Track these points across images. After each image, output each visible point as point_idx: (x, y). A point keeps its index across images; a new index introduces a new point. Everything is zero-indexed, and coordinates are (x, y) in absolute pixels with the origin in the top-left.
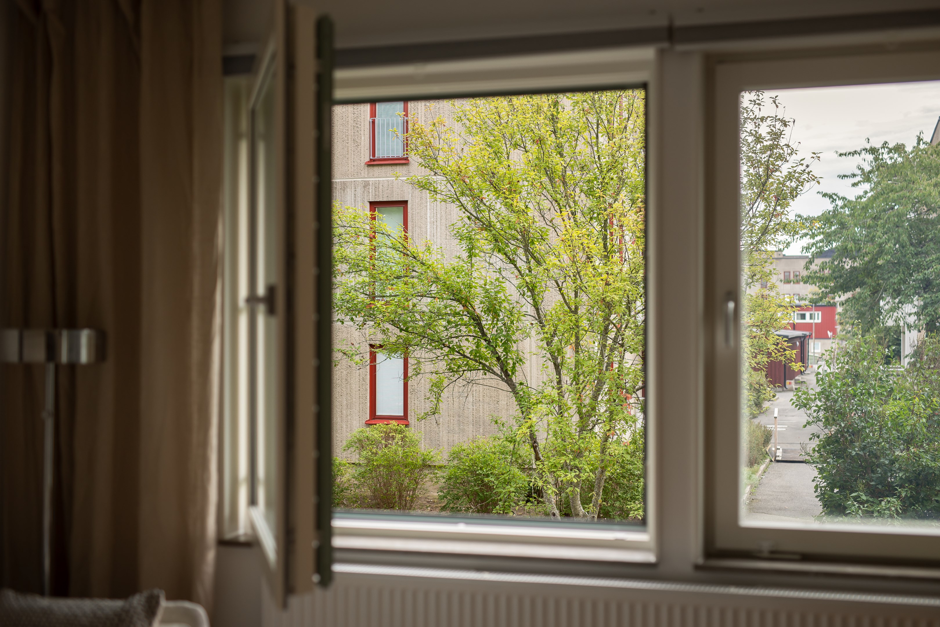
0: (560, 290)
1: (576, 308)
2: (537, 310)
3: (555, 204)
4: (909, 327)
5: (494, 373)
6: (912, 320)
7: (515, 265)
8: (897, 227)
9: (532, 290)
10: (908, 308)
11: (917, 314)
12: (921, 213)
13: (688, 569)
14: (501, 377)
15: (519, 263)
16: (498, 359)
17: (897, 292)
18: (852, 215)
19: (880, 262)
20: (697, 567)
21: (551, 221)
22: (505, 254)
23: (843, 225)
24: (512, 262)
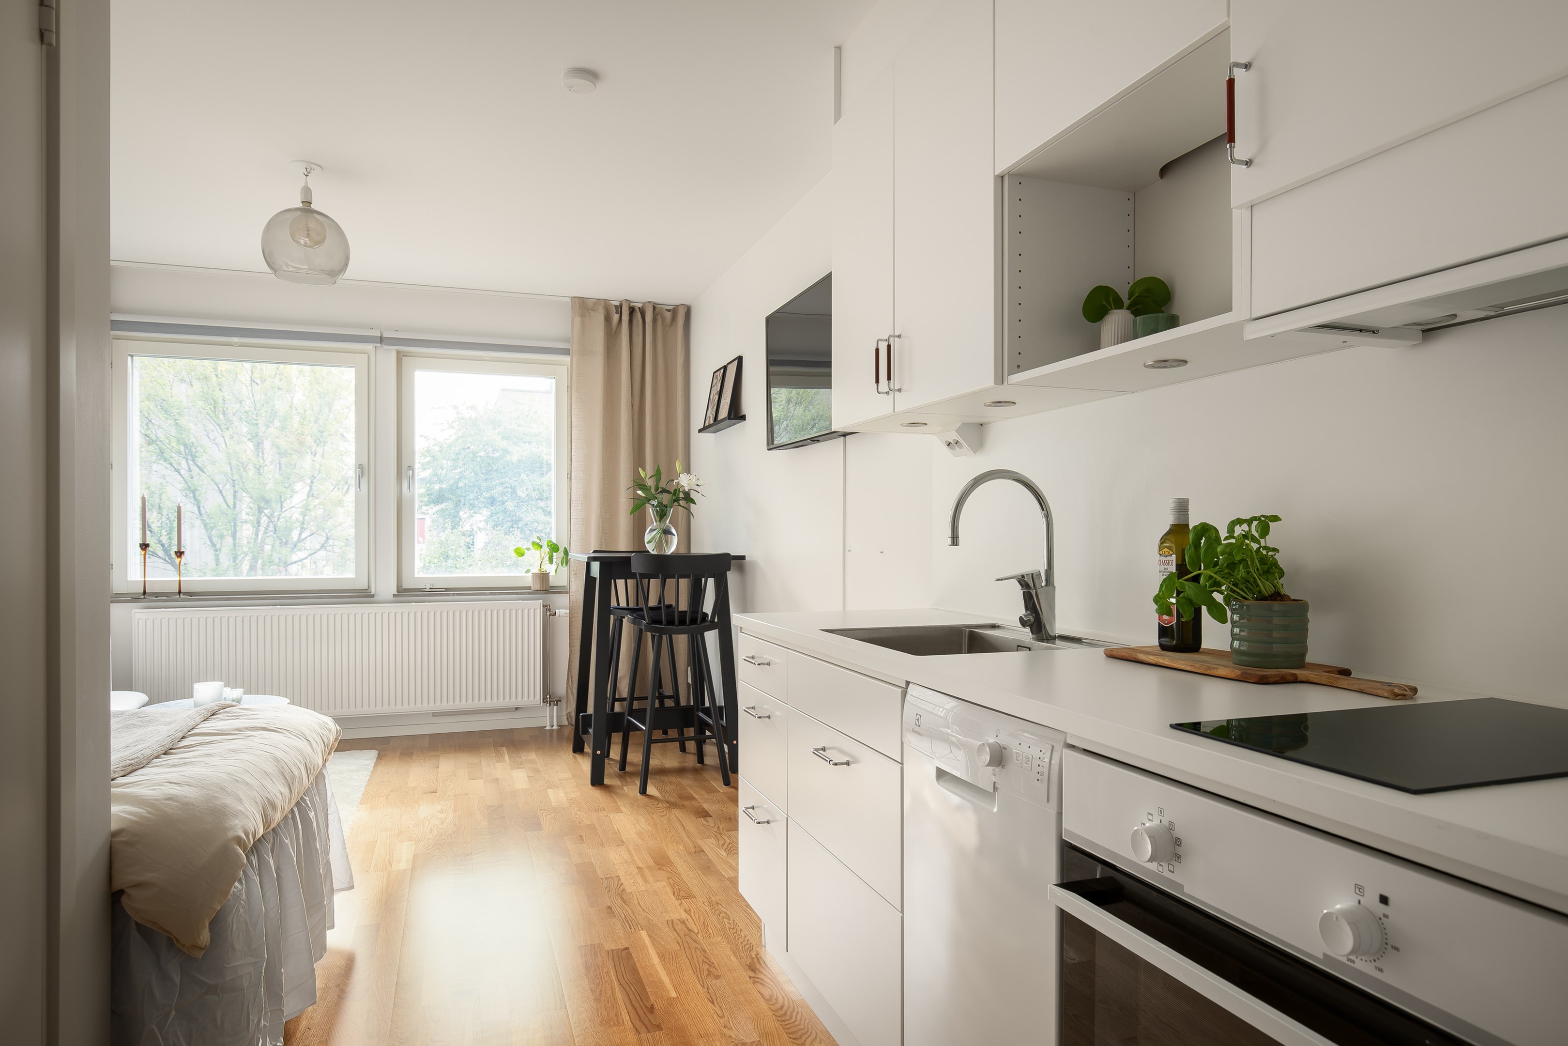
0: (221, 492)
1: (235, 504)
2: (199, 508)
3: (217, 427)
4: (480, 529)
5: (159, 557)
6: (482, 525)
7: (180, 473)
8: (473, 461)
9: (193, 492)
10: (478, 517)
11: (486, 522)
12: (488, 453)
13: (391, 598)
14: (164, 560)
15: (182, 472)
16: (163, 545)
17: (472, 506)
18: (441, 451)
19: (461, 484)
20: (394, 595)
21: (214, 440)
22: (171, 464)
23: (434, 458)
24: (177, 470)
